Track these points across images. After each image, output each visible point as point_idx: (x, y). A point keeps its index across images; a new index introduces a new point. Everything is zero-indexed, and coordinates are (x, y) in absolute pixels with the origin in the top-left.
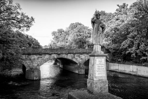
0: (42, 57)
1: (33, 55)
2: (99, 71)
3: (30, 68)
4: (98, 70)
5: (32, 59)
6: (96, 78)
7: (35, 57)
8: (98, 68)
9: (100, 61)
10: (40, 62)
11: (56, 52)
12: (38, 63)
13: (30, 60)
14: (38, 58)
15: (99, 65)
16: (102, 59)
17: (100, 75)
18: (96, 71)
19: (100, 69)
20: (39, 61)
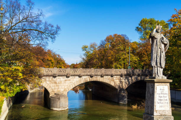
0: (70, 80)
1: (59, 77)
2: (160, 103)
3: (55, 94)
4: (159, 101)
5: (57, 83)
6: (157, 113)
7: (61, 79)
8: (159, 98)
9: (162, 89)
10: (68, 86)
11: (89, 74)
12: (65, 88)
13: (56, 83)
14: (66, 80)
15: (161, 95)
16: (164, 86)
17: (163, 109)
18: (157, 103)
19: (162, 100)
20: (67, 84)
